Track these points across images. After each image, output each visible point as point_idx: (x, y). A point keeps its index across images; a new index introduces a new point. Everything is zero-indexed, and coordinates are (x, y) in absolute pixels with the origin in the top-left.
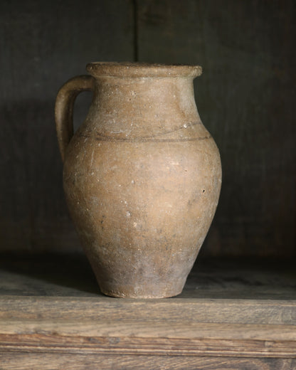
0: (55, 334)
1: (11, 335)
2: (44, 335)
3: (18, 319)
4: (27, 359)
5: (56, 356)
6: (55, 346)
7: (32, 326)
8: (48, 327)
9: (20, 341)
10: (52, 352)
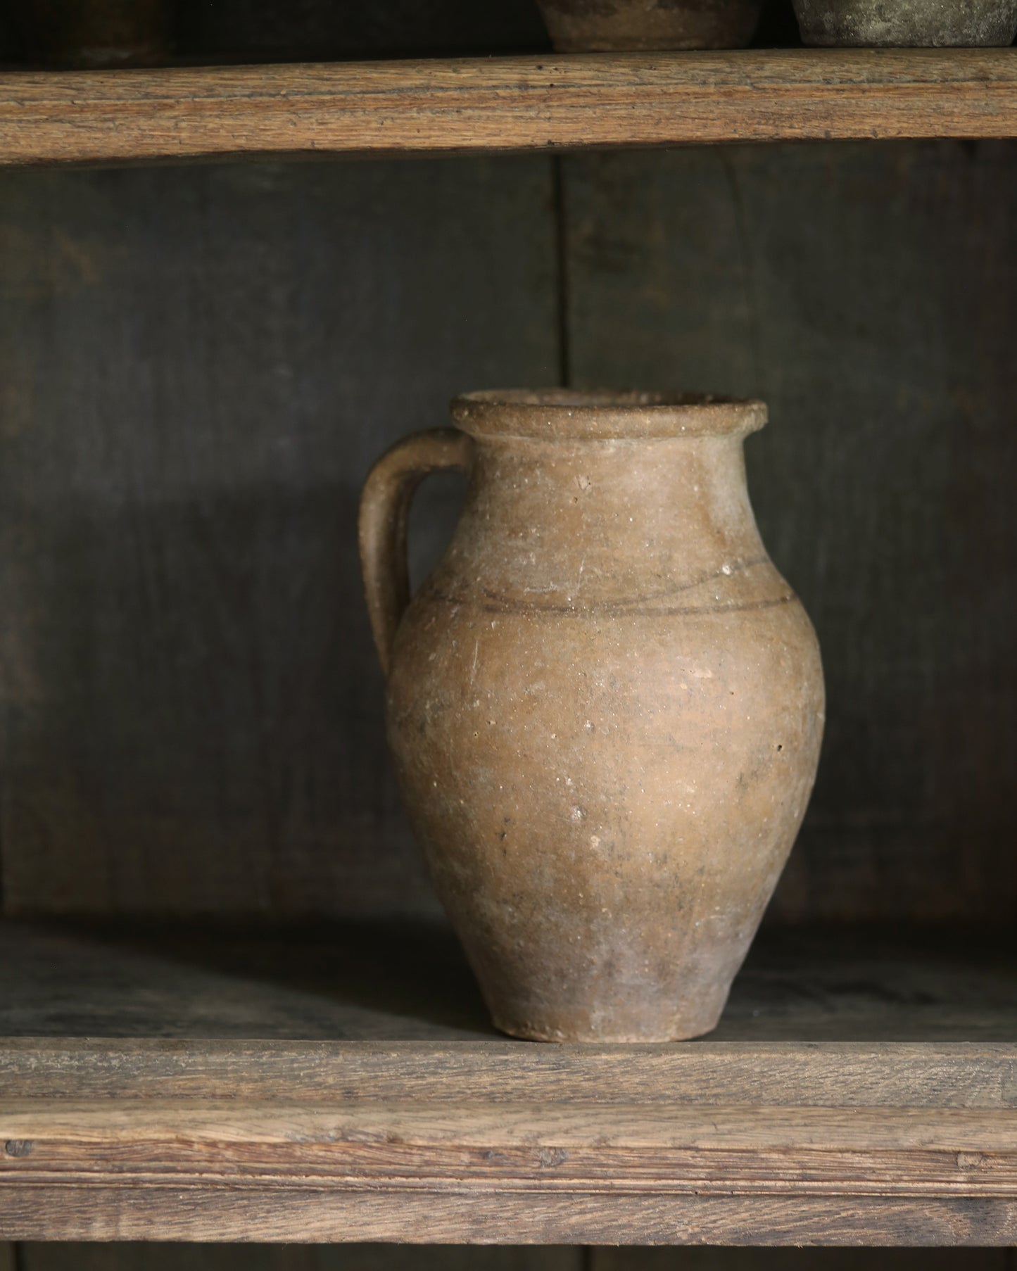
0: (394, 1140)
1: (274, 1146)
2: (365, 1145)
3: (290, 1102)
4: (315, 1211)
5: (393, 1200)
6: (391, 1175)
7: (332, 1121)
8: (374, 1122)
9: (301, 1160)
10: (384, 1192)
